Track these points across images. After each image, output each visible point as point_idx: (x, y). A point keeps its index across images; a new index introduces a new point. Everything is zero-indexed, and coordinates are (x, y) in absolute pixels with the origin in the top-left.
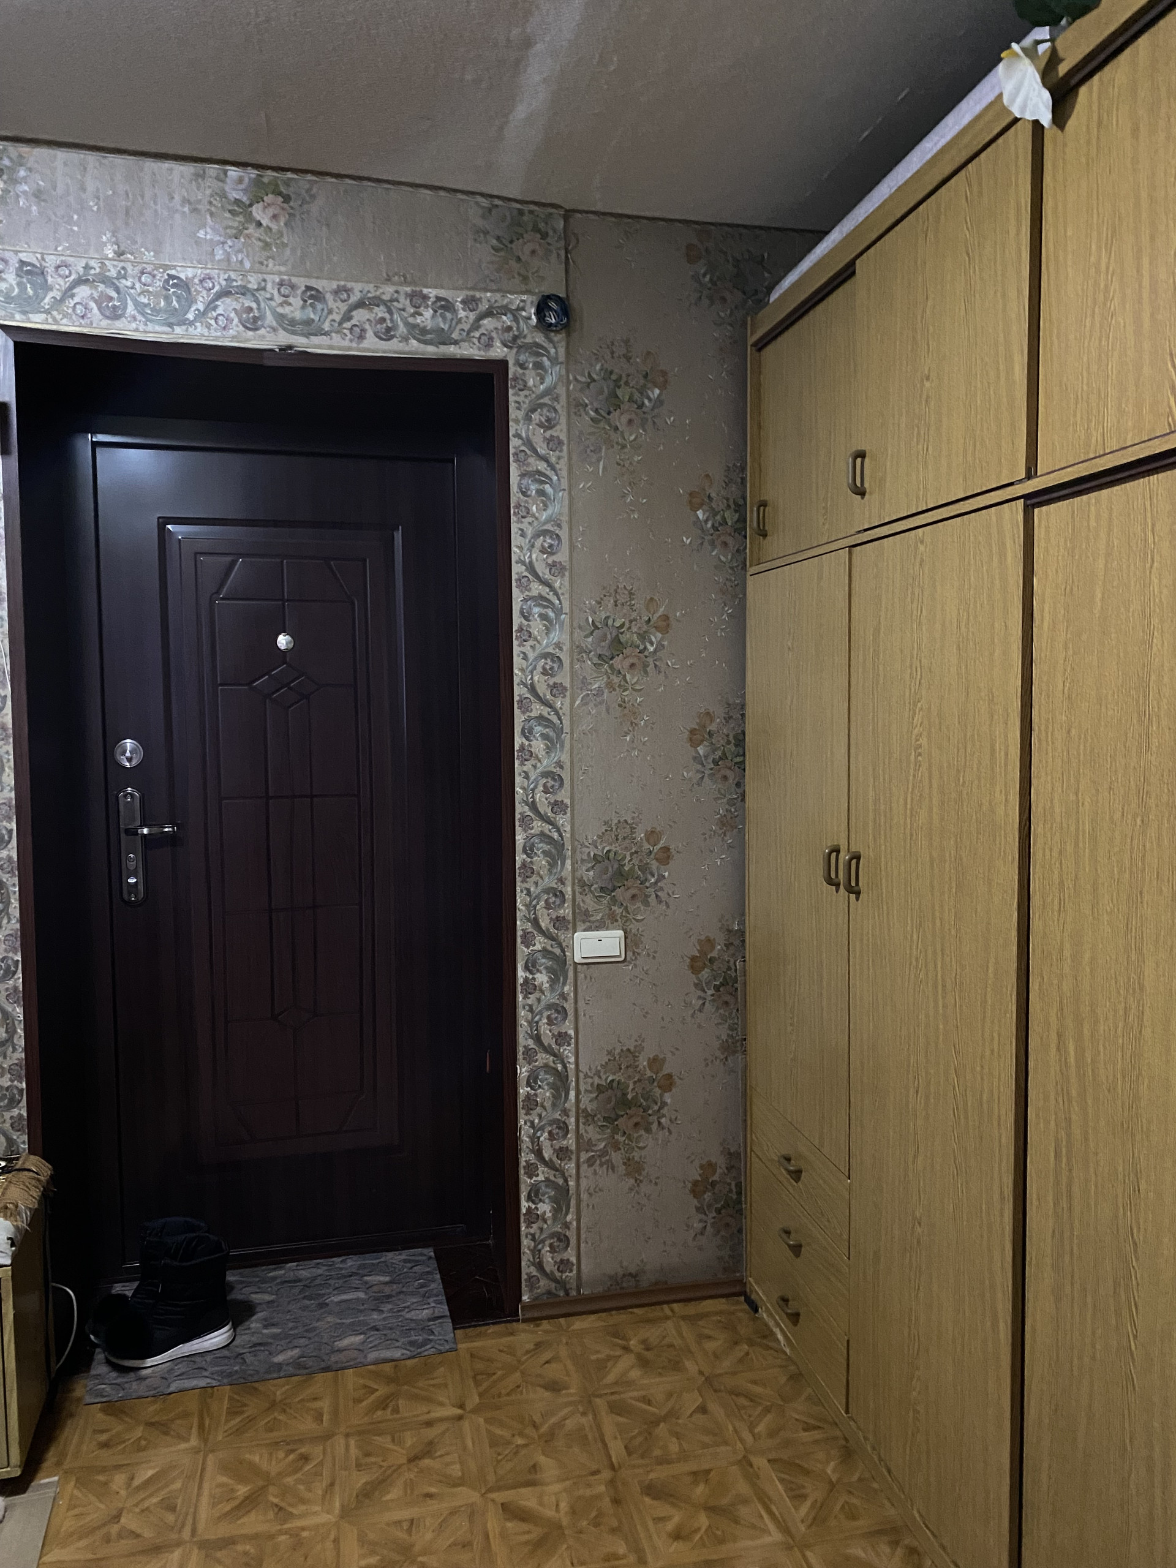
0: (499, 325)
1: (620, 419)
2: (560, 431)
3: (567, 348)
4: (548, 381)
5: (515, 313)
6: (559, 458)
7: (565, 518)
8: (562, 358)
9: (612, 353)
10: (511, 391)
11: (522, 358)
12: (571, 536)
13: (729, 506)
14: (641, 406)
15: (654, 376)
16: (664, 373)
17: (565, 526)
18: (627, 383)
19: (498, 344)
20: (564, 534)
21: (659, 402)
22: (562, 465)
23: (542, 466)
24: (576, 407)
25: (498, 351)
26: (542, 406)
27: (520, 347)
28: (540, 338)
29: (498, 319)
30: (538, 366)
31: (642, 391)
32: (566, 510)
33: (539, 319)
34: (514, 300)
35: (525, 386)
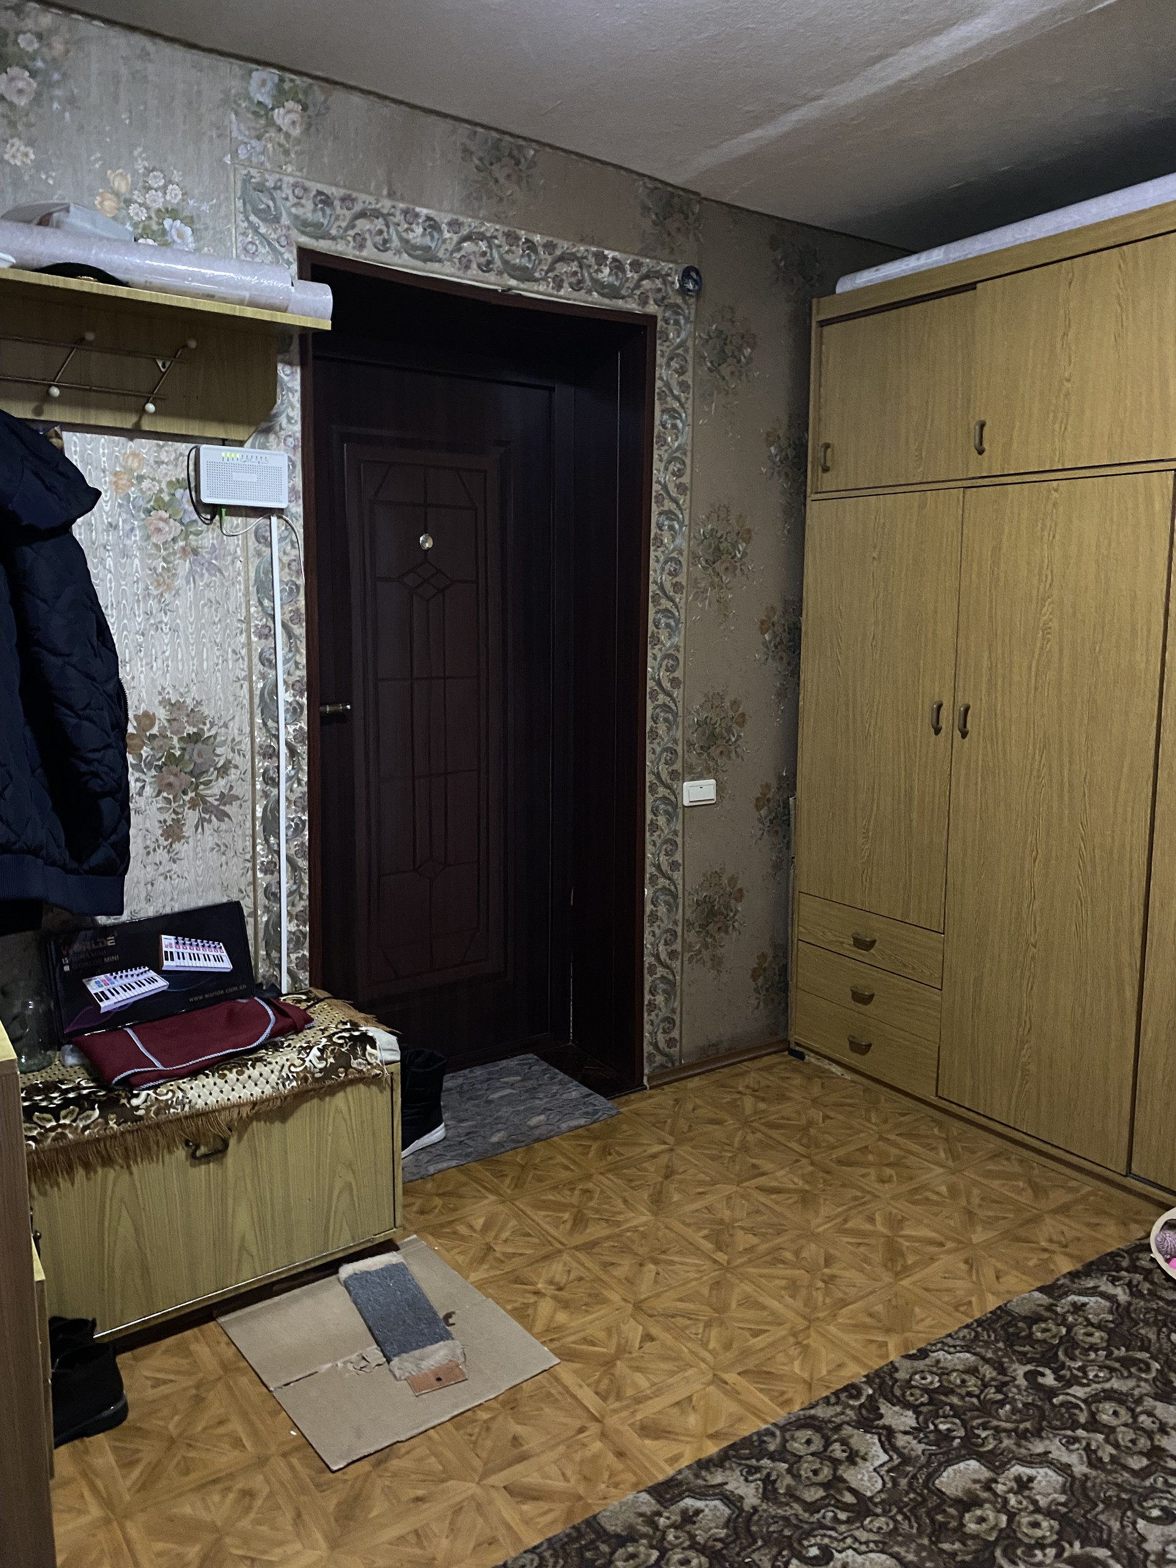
0: (654, 287)
1: (725, 370)
2: (688, 377)
3: (697, 309)
4: (683, 335)
5: (664, 277)
6: (687, 399)
7: (689, 448)
8: (692, 318)
9: (723, 317)
10: (658, 342)
11: (667, 314)
12: (692, 462)
13: (790, 446)
14: (739, 361)
15: (750, 339)
16: (754, 336)
17: (689, 454)
18: (731, 342)
19: (651, 302)
20: (688, 461)
21: (750, 359)
22: (689, 405)
23: (676, 405)
24: (700, 358)
25: (652, 308)
26: (678, 355)
27: (666, 306)
28: (679, 300)
29: (653, 282)
30: (677, 322)
31: (740, 349)
32: (689, 441)
33: (681, 286)
34: (665, 266)
35: (667, 339)
